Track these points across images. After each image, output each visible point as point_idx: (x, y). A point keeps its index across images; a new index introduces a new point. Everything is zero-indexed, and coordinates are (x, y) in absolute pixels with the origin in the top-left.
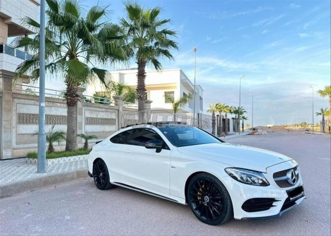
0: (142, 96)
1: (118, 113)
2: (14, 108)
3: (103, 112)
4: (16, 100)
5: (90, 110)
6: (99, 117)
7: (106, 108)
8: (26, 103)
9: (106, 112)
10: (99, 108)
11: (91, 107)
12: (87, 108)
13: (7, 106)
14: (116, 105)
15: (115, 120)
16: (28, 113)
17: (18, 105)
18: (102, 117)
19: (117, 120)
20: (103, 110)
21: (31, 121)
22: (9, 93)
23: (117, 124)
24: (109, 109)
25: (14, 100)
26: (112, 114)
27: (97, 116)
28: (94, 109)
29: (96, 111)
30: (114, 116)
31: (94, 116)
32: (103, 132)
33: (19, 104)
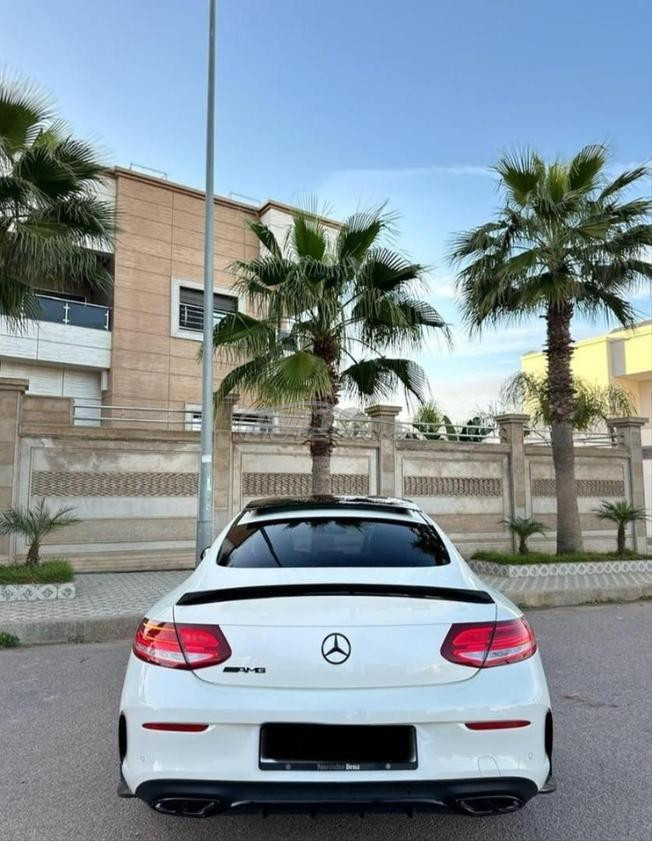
0: (559, 411)
1: (510, 463)
2: (237, 464)
3: (457, 461)
4: (240, 448)
5: (417, 458)
6: (445, 474)
7: (463, 451)
8: (260, 451)
9: (469, 460)
10: (442, 450)
11: (422, 450)
12: (407, 453)
13: (221, 460)
14: (504, 439)
15: (498, 481)
16: (264, 472)
17: (244, 456)
18: (454, 475)
19: (505, 483)
20: (459, 456)
21: (272, 488)
22: (225, 434)
23: (506, 493)
24: (474, 452)
25: (237, 446)
26: (487, 467)
27: (440, 472)
28: (430, 454)
29: (434, 460)
30: (493, 471)
31: (430, 472)
32: (459, 515)
33: (246, 453)
